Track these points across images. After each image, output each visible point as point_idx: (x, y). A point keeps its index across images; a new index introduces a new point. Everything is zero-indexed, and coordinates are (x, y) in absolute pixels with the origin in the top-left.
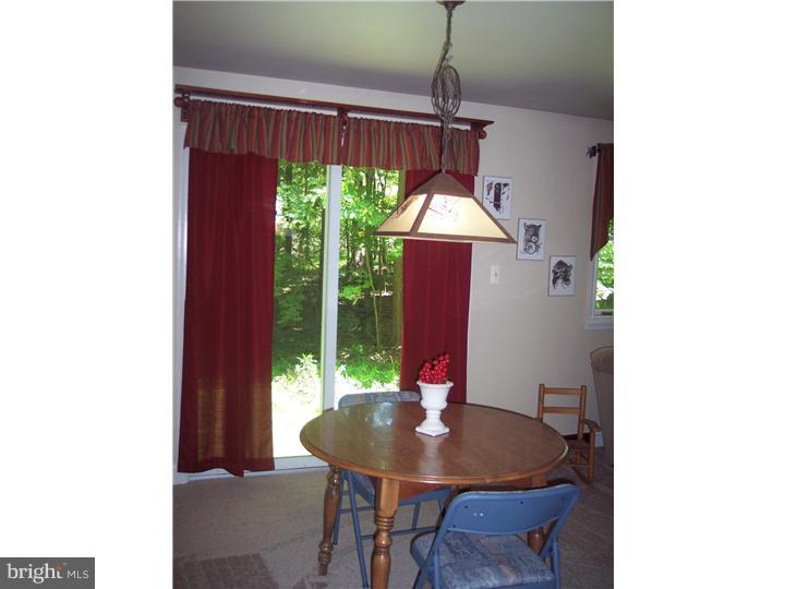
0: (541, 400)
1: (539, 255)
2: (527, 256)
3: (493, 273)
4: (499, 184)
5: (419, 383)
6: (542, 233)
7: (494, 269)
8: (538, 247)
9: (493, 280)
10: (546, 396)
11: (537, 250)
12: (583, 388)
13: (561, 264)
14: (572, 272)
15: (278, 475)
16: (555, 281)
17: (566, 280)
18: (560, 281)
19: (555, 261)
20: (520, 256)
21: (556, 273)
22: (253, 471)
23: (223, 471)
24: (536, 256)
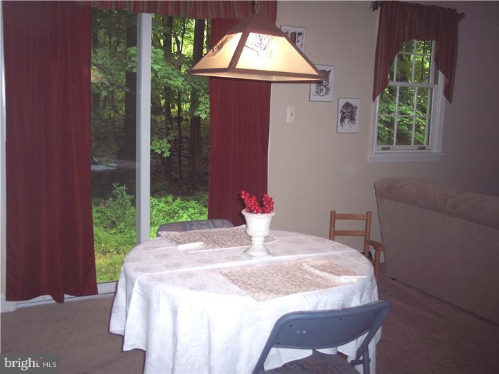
0: (332, 224)
1: (329, 97)
2: (318, 98)
3: (289, 114)
4: (294, 33)
5: (244, 212)
6: (331, 76)
7: (289, 110)
8: (328, 90)
9: (289, 119)
10: (336, 220)
11: (327, 93)
12: (369, 214)
13: (347, 105)
14: (357, 112)
15: (100, 299)
16: (342, 120)
17: (352, 119)
18: (347, 120)
19: (342, 102)
20: (313, 98)
21: (343, 113)
22: (78, 296)
23: (49, 297)
24: (326, 98)
